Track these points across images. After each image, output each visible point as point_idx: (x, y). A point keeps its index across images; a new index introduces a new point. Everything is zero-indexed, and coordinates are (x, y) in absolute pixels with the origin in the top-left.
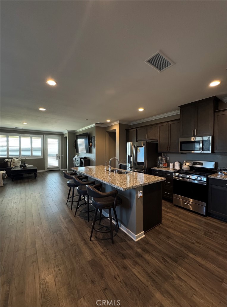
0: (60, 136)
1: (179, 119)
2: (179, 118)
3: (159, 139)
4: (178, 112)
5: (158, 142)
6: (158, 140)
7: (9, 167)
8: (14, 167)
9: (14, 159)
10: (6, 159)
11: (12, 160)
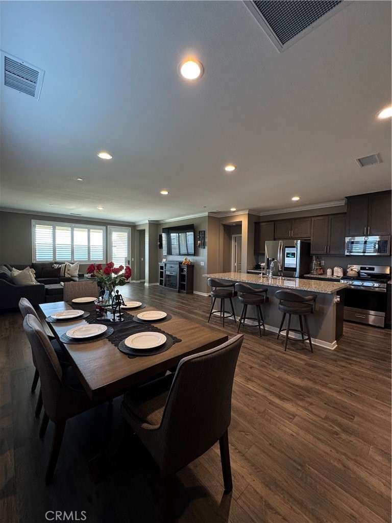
0: (130, 228)
1: (346, 213)
2: (346, 211)
3: (312, 237)
4: (343, 203)
5: (311, 242)
6: (312, 239)
7: (62, 277)
8: (70, 276)
9: (68, 263)
10: (55, 265)
11: (66, 265)
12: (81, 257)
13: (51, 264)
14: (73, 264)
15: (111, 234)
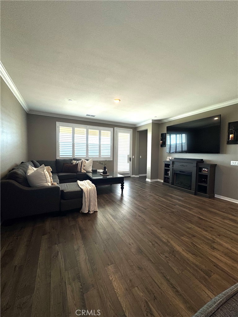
0: (132, 130)
7: (79, 172)
8: (85, 172)
9: (84, 160)
10: (74, 161)
11: (82, 162)
12: (94, 154)
13: (71, 160)
14: (88, 160)
15: (117, 134)
